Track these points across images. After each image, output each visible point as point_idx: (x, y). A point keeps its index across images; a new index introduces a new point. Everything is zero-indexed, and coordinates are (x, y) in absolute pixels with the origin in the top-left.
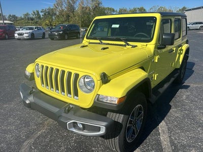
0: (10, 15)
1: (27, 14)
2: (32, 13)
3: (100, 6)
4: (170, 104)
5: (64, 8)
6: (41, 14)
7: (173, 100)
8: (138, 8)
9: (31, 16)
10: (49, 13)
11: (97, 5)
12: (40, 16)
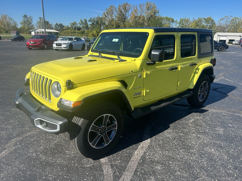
0: (57, 24)
1: (74, 23)
2: (80, 22)
3: (157, 15)
4: (170, 125)
5: (114, 17)
6: (89, 23)
7: (177, 122)
8: (204, 19)
9: (78, 25)
10: (97, 23)
11: (153, 14)
12: (87, 26)
